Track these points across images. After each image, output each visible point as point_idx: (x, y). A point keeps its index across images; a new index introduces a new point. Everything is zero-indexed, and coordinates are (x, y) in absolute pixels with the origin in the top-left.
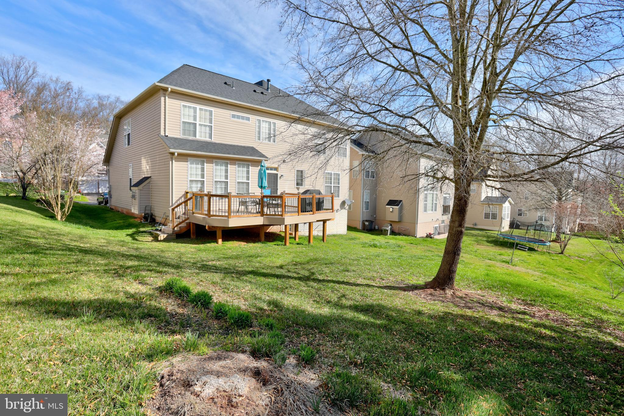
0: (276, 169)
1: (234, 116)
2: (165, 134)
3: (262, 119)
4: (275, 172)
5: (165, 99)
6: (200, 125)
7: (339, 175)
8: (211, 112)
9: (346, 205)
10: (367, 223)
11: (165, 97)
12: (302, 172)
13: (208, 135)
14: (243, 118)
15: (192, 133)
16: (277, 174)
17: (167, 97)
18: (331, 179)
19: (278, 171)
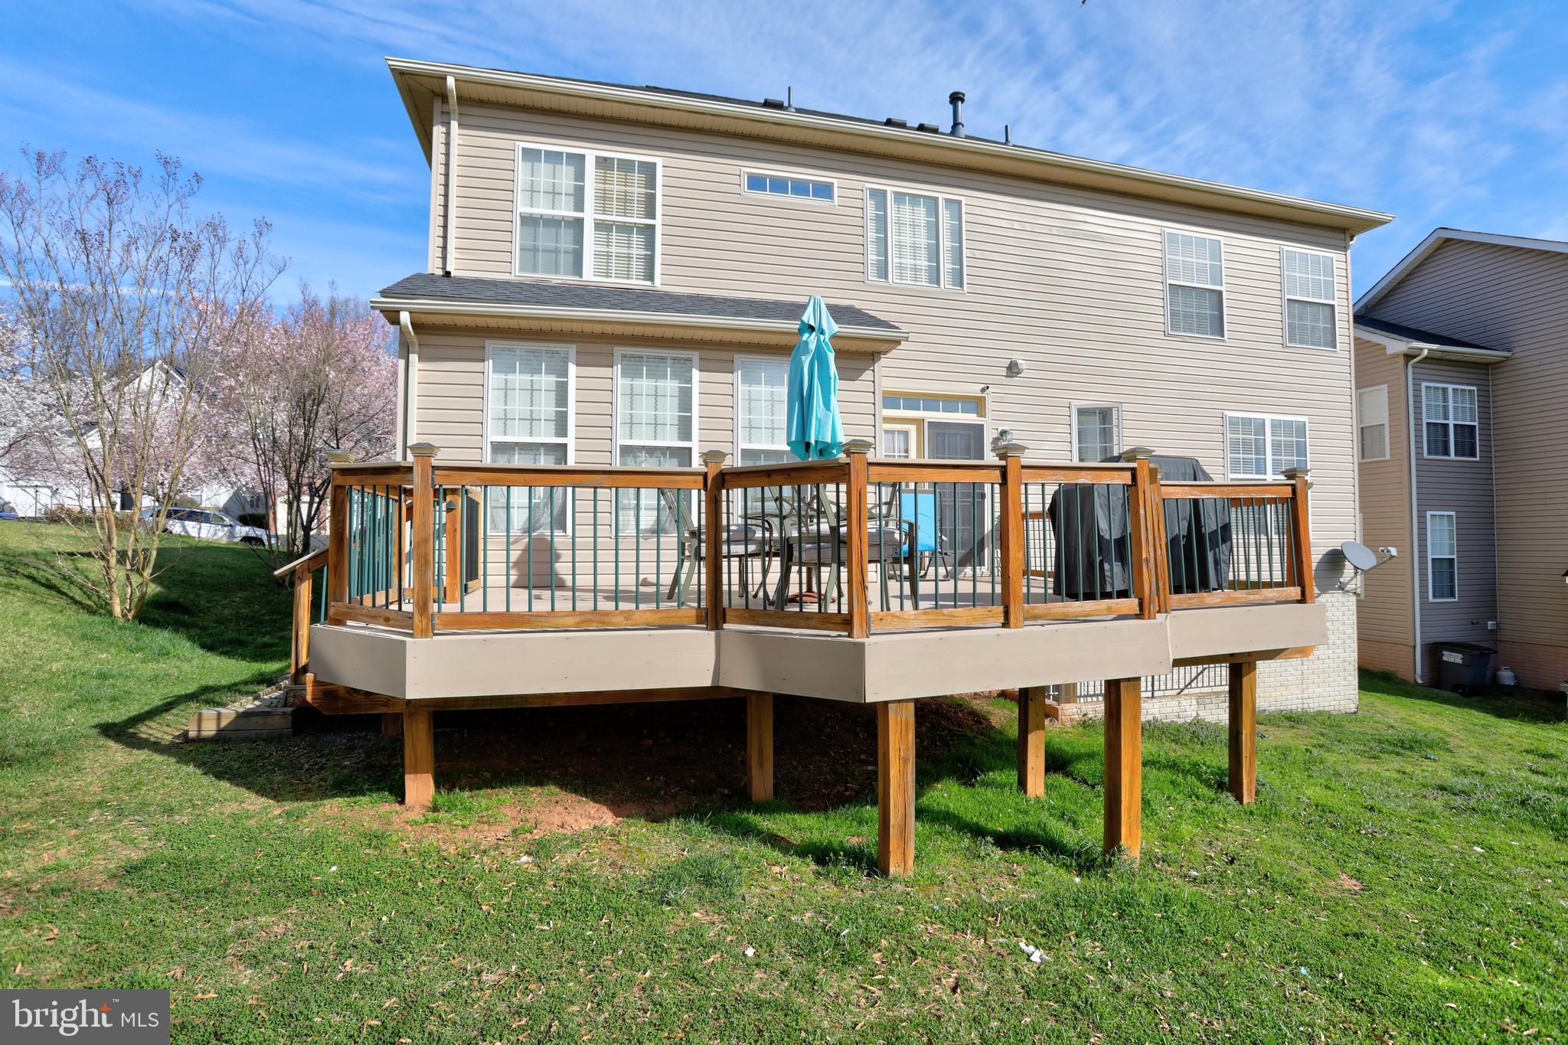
0: (977, 404)
1: (756, 183)
2: (444, 268)
3: (891, 187)
4: (971, 418)
5: (448, 134)
6: (601, 226)
7: (1301, 429)
8: (649, 170)
9: (1348, 571)
10: (1453, 658)
11: (447, 125)
12: (1105, 415)
13: (637, 266)
14: (800, 188)
15: (565, 260)
16: (979, 429)
17: (454, 124)
18: (1260, 449)
19: (981, 413)
